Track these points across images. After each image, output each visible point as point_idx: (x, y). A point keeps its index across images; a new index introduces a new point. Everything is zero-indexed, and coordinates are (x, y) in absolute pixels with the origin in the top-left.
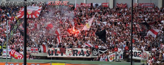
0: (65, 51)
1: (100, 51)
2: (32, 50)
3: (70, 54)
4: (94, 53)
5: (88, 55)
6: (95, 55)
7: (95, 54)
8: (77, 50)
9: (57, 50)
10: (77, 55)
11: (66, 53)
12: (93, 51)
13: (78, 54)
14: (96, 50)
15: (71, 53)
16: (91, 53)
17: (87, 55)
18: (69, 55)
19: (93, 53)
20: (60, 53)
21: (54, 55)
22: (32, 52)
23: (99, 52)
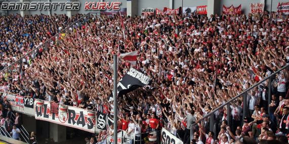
0: (58, 109)
1: (109, 120)
2: (17, 100)
3: (64, 119)
4: (100, 123)
5: (90, 125)
6: (101, 127)
7: (102, 125)
8: (74, 111)
9: (47, 105)
10: (74, 123)
11: (59, 115)
12: (98, 118)
13: (76, 121)
14: (103, 117)
15: (66, 116)
16: (94, 121)
17: (88, 125)
18: (62, 121)
19: (98, 123)
20: (51, 113)
21: (43, 115)
22: (17, 105)
23: (107, 123)
